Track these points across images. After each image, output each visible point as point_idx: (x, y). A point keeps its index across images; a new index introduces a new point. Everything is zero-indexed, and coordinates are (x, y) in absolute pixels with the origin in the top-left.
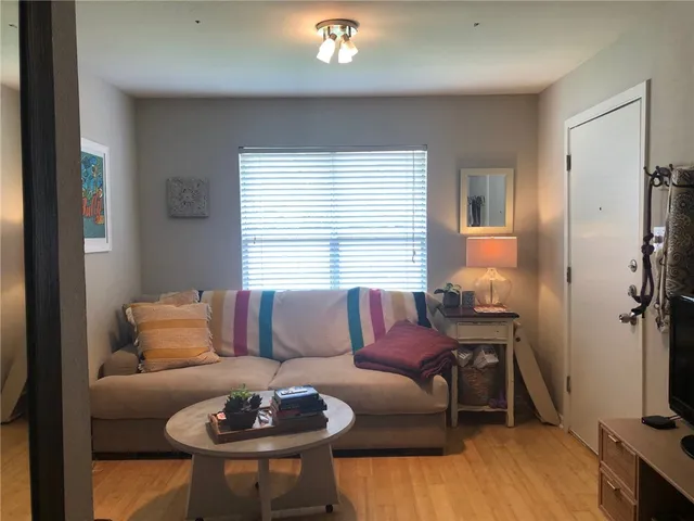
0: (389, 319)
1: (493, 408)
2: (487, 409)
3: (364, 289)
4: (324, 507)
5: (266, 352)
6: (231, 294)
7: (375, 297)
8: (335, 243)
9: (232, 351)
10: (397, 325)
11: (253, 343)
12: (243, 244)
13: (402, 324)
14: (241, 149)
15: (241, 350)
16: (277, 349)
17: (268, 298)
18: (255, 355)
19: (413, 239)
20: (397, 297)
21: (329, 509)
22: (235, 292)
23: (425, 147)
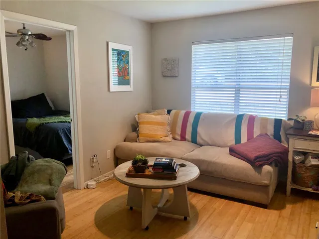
0: (257, 132)
1: (314, 190)
2: (310, 190)
3: (247, 114)
4: (183, 217)
5: (194, 141)
6: (183, 112)
7: (252, 119)
8: (238, 90)
9: (179, 138)
10: (261, 135)
11: (188, 136)
12: (192, 89)
13: (263, 135)
14: (193, 43)
15: (183, 138)
16: (199, 140)
17: (198, 115)
18: (189, 141)
19: (281, 89)
20: (265, 121)
21: (185, 219)
22: (185, 111)
23: (292, 34)
